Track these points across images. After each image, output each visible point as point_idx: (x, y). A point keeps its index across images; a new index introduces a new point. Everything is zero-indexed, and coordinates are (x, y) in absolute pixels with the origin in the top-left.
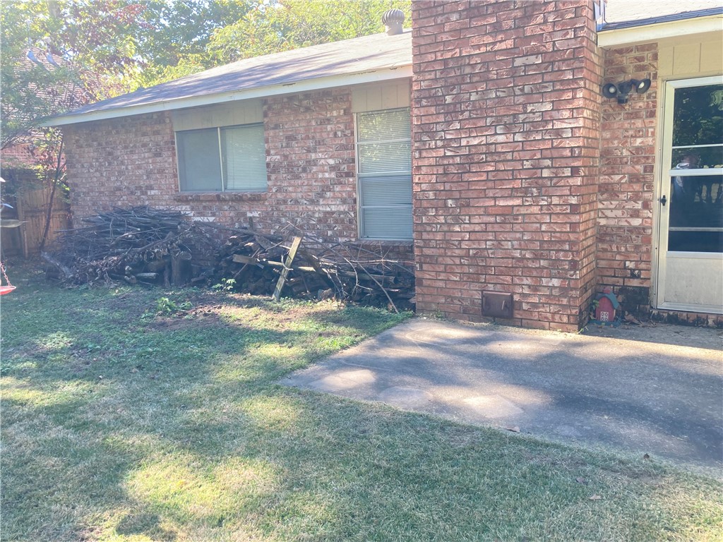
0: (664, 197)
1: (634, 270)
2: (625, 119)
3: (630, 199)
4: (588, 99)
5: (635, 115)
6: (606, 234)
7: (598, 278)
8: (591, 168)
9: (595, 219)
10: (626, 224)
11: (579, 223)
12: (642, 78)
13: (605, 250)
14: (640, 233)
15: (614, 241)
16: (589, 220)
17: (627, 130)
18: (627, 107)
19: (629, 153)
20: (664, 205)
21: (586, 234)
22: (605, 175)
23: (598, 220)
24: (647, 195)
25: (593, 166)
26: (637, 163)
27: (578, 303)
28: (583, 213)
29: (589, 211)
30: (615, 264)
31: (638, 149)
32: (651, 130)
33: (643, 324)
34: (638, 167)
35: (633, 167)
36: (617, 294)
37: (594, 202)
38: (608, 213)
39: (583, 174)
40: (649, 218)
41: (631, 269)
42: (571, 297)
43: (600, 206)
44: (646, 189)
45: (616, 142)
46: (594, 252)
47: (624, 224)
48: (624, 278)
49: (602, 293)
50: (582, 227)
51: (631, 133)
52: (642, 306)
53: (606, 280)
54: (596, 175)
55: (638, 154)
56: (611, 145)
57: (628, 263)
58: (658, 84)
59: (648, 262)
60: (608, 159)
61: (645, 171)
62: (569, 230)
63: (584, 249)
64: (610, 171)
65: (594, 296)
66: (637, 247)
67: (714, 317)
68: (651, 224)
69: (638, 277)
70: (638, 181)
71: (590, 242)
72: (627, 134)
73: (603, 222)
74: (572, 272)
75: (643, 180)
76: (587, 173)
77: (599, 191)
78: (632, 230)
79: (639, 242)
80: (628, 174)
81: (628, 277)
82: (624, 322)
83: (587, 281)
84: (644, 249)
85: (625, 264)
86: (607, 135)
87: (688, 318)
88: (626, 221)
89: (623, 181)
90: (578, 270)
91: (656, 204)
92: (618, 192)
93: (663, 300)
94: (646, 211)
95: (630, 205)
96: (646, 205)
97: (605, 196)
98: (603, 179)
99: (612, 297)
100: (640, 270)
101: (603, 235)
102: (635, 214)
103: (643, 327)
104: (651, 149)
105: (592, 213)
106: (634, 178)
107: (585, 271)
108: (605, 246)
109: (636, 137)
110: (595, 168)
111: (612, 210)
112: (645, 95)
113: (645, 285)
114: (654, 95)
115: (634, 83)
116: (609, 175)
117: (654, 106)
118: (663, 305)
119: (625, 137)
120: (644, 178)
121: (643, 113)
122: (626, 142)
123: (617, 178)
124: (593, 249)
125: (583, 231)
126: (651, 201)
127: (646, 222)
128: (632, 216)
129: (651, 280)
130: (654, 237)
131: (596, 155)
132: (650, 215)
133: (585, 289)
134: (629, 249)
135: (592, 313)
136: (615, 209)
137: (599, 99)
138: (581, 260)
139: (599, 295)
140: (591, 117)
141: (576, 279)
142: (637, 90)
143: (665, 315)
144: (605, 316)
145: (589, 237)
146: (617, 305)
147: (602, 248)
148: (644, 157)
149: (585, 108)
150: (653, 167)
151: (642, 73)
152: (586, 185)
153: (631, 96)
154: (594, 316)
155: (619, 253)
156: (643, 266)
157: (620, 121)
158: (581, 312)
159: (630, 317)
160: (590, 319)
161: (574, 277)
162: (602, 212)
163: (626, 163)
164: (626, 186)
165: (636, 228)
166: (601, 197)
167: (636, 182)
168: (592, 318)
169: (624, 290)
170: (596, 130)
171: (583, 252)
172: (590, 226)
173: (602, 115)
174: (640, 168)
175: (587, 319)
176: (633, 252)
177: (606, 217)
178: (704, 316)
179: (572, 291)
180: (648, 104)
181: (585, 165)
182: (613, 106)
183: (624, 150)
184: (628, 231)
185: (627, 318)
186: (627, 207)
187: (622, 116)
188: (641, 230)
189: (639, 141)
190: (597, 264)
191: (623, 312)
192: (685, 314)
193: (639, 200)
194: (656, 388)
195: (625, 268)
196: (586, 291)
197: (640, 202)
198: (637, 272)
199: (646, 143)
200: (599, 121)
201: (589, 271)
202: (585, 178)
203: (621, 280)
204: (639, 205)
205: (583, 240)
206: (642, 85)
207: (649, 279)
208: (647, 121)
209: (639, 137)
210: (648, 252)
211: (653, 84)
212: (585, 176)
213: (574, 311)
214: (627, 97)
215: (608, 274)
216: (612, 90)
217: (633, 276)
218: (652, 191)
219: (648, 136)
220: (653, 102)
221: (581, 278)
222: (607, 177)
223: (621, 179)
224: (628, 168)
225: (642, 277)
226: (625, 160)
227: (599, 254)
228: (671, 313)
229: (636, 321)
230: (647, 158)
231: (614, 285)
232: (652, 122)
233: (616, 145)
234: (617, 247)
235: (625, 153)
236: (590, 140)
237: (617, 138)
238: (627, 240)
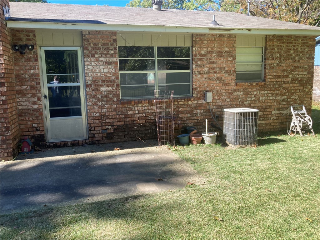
0: (46, 95)
1: (37, 127)
2: (25, 61)
3: (32, 97)
4: (5, 51)
5: (29, 60)
6: (22, 113)
7: (21, 133)
8: (11, 83)
9: (16, 106)
10: (31, 108)
11: (7, 109)
12: (30, 44)
13: (23, 120)
14: (37, 111)
15: (26, 116)
16: (13, 107)
17: (26, 66)
18: (25, 56)
19: (29, 77)
20: (46, 99)
21: (12, 113)
22: (19, 86)
23: (18, 107)
24: (39, 95)
25: (12, 82)
26: (33, 81)
27: (11, 146)
28: (9, 104)
29: (13, 103)
30: (28, 126)
31: (32, 75)
32: (37, 67)
33: (44, 150)
34: (33, 83)
35: (31, 83)
36: (31, 139)
37: (15, 98)
38: (22, 103)
39: (7, 86)
40: (40, 104)
41: (35, 127)
42: (8, 144)
43: (18, 100)
44: (38, 92)
45: (22, 71)
46: (17, 122)
47: (30, 107)
48: (33, 131)
49: (24, 140)
50: (9, 111)
51: (28, 68)
52: (42, 142)
53: (25, 134)
54: (14, 86)
55: (33, 77)
56: (19, 73)
57: (34, 125)
58: (37, 48)
59: (43, 123)
60: (19, 79)
61: (37, 84)
62: (3, 112)
63: (12, 121)
64: (21, 84)
65: (20, 141)
66: (37, 117)
67: (70, 142)
68: (42, 107)
69: (39, 130)
70: (34, 89)
71: (15, 117)
72: (26, 68)
73: (20, 107)
74: (7, 132)
75: (36, 88)
76: (9, 85)
77: (17, 93)
78: (34, 110)
79: (37, 115)
80: (29, 85)
81: (35, 131)
82: (35, 151)
83: (15, 135)
84: (40, 118)
85: (33, 125)
86: (17, 68)
87: (61, 144)
88: (31, 106)
89: (28, 89)
90: (9, 131)
91: (43, 98)
92: (26, 93)
93: (50, 139)
94: (39, 102)
95: (32, 99)
96: (39, 99)
97: (20, 96)
98: (18, 88)
99: (28, 141)
100: (39, 127)
101: (21, 113)
102: (35, 103)
103: (43, 151)
104: (38, 75)
105: (14, 104)
106: (32, 88)
107: (13, 131)
108: (23, 118)
109: (30, 69)
110: (13, 83)
111: (24, 102)
112: (32, 52)
113: (42, 133)
114: (36, 52)
115: (26, 46)
116: (20, 86)
117: (37, 57)
118: (51, 141)
119: (26, 69)
120: (36, 87)
121: (33, 59)
122: (27, 71)
123: (24, 87)
124: (17, 120)
125: (10, 112)
126: (41, 97)
127: (39, 106)
128: (33, 104)
129: (45, 131)
130: (44, 113)
131: (13, 77)
132: (41, 103)
133: (14, 139)
134: (34, 119)
135: (20, 150)
136: (25, 101)
137: (11, 51)
138: (11, 126)
139: (23, 141)
140: (8, 59)
141: (9, 135)
142: (28, 49)
143: (52, 145)
144: (26, 150)
145: (14, 115)
146: (31, 144)
147: (21, 119)
148: (36, 78)
149: (4, 55)
150: (40, 83)
151: (29, 42)
152: (9, 91)
153: (26, 51)
154: (21, 151)
155: (30, 121)
156: (40, 125)
157: (22, 62)
158: (14, 150)
159: (37, 148)
160: (19, 152)
161: (8, 134)
162: (19, 103)
163: (28, 81)
164: (29, 91)
165: (36, 109)
166: (18, 96)
167: (33, 89)
168: (20, 151)
169: (33, 137)
170: (11, 65)
171: (11, 122)
172: (14, 109)
173: (14, 59)
174: (34, 83)
175: (17, 153)
176: (36, 120)
177: (22, 105)
178: (67, 143)
179: (8, 141)
180: (34, 56)
181: (7, 81)
182: (18, 55)
183: (26, 75)
184: (32, 110)
185: (36, 149)
186: (31, 100)
187: (23, 60)
188: (38, 110)
189: (32, 71)
190: (20, 127)
191: (34, 146)
192: (59, 143)
193: (35, 97)
194: (49, 176)
195: (33, 127)
196: (15, 140)
197: (36, 98)
198: (38, 128)
199: (36, 73)
200: (12, 61)
201: (16, 130)
202: (8, 87)
203: (32, 133)
204: (36, 99)
205: (11, 116)
206: (30, 47)
207: (44, 130)
208: (35, 63)
209: (32, 70)
210: (42, 119)
211: (35, 47)
212: (8, 86)
213: (10, 150)
214: (24, 52)
215: (25, 131)
216: (17, 48)
217: (37, 130)
218: (40, 93)
219: (36, 69)
220: (36, 55)
221: (11, 134)
222: (19, 87)
223: (27, 88)
224: (29, 83)
225: (41, 130)
226: (27, 79)
227: (20, 122)
228: (54, 143)
229: (40, 150)
230: (37, 79)
231: (29, 135)
232: (37, 64)
233: (22, 73)
234: (28, 118)
235: (27, 76)
236: (9, 70)
237: (22, 69)
238: (32, 115)
